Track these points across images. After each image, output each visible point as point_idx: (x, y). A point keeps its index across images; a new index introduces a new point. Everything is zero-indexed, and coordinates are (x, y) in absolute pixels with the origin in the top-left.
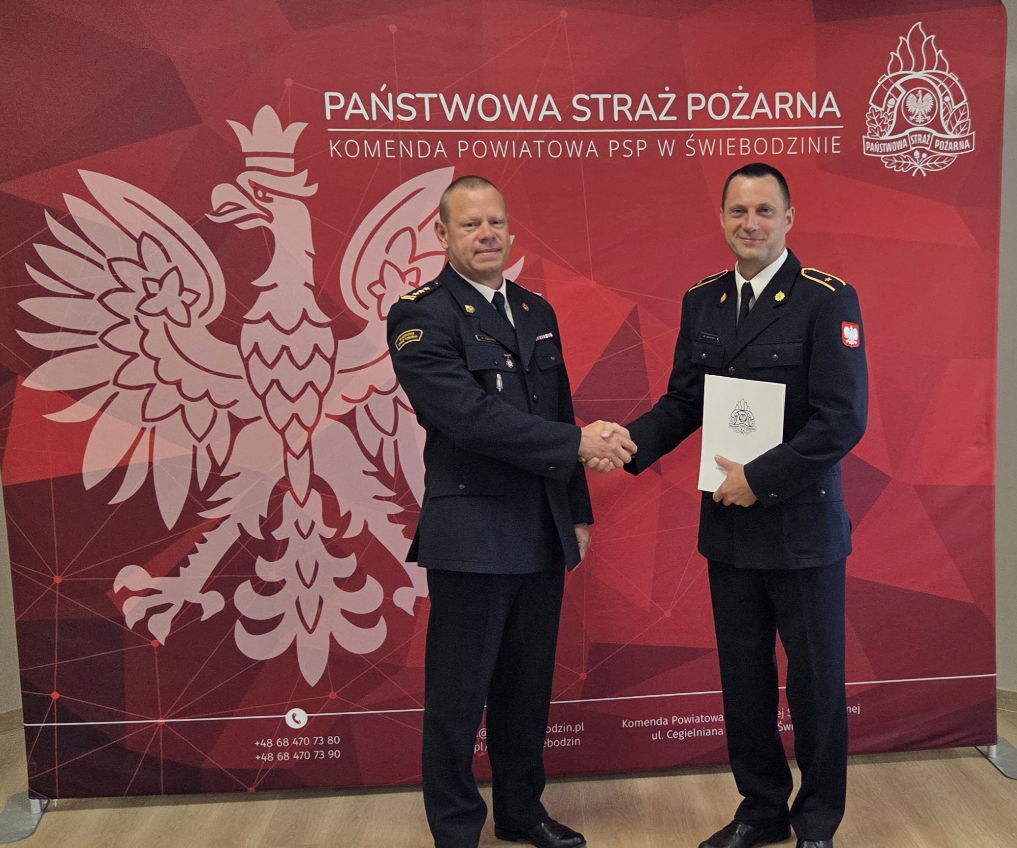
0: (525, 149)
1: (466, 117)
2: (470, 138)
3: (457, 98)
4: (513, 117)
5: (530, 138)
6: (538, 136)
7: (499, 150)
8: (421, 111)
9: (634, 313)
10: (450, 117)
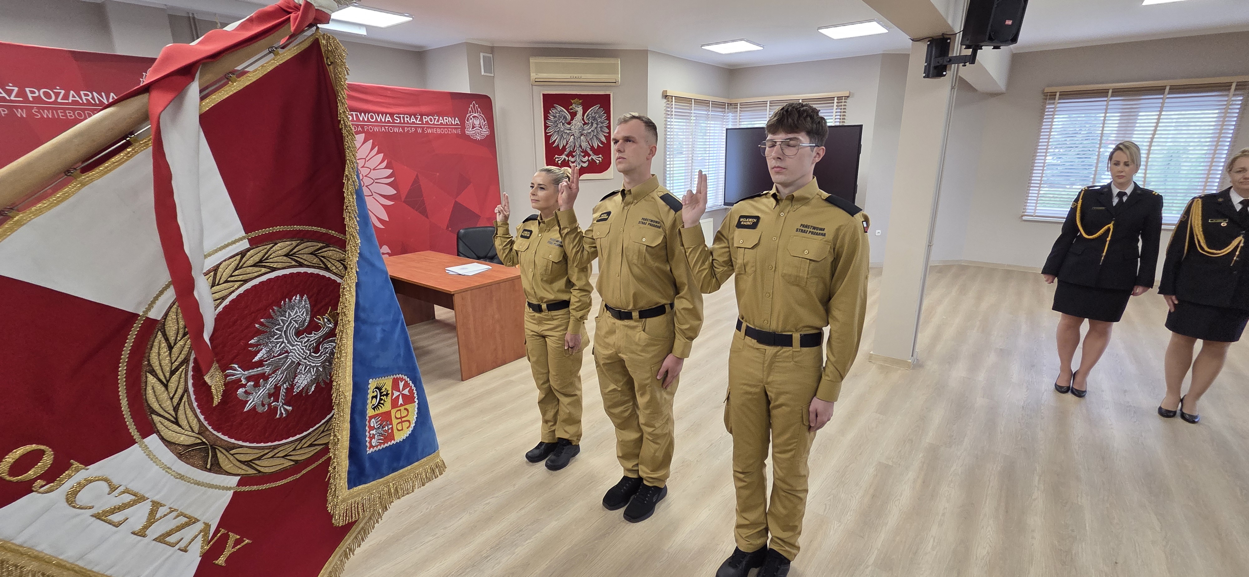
0: (383, 129)
1: (366, 120)
2: (368, 126)
3: (363, 114)
4: (379, 120)
5: (384, 126)
6: (387, 126)
7: (376, 129)
8: (353, 117)
9: (417, 176)
10: (361, 119)
